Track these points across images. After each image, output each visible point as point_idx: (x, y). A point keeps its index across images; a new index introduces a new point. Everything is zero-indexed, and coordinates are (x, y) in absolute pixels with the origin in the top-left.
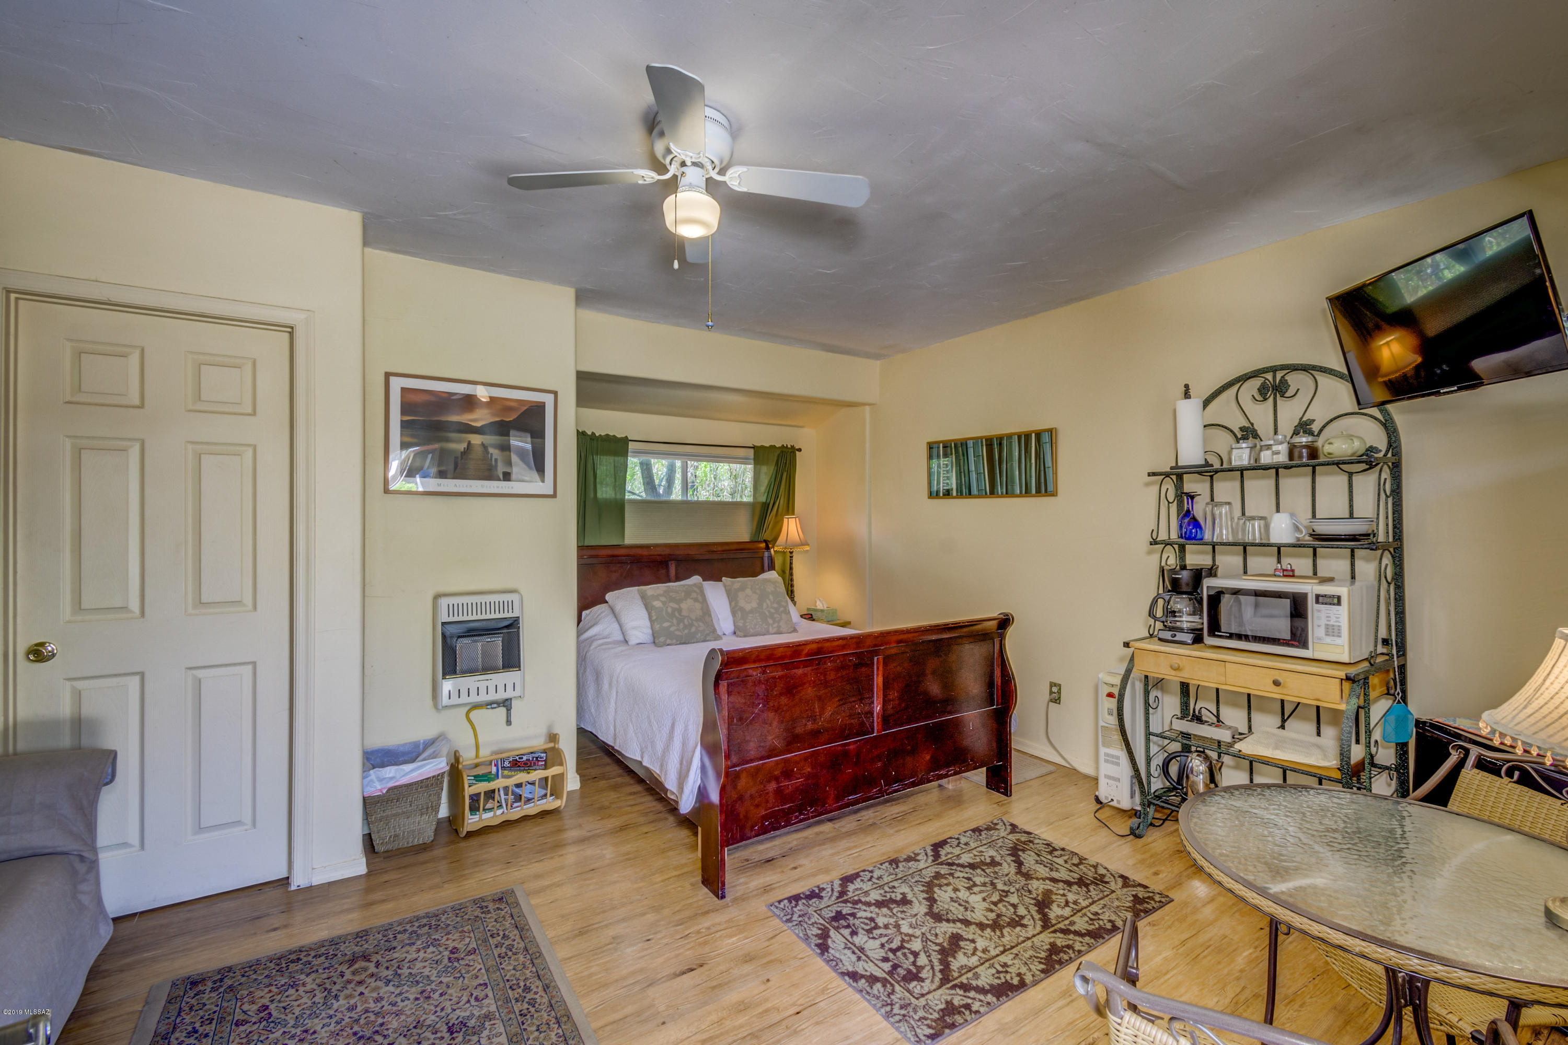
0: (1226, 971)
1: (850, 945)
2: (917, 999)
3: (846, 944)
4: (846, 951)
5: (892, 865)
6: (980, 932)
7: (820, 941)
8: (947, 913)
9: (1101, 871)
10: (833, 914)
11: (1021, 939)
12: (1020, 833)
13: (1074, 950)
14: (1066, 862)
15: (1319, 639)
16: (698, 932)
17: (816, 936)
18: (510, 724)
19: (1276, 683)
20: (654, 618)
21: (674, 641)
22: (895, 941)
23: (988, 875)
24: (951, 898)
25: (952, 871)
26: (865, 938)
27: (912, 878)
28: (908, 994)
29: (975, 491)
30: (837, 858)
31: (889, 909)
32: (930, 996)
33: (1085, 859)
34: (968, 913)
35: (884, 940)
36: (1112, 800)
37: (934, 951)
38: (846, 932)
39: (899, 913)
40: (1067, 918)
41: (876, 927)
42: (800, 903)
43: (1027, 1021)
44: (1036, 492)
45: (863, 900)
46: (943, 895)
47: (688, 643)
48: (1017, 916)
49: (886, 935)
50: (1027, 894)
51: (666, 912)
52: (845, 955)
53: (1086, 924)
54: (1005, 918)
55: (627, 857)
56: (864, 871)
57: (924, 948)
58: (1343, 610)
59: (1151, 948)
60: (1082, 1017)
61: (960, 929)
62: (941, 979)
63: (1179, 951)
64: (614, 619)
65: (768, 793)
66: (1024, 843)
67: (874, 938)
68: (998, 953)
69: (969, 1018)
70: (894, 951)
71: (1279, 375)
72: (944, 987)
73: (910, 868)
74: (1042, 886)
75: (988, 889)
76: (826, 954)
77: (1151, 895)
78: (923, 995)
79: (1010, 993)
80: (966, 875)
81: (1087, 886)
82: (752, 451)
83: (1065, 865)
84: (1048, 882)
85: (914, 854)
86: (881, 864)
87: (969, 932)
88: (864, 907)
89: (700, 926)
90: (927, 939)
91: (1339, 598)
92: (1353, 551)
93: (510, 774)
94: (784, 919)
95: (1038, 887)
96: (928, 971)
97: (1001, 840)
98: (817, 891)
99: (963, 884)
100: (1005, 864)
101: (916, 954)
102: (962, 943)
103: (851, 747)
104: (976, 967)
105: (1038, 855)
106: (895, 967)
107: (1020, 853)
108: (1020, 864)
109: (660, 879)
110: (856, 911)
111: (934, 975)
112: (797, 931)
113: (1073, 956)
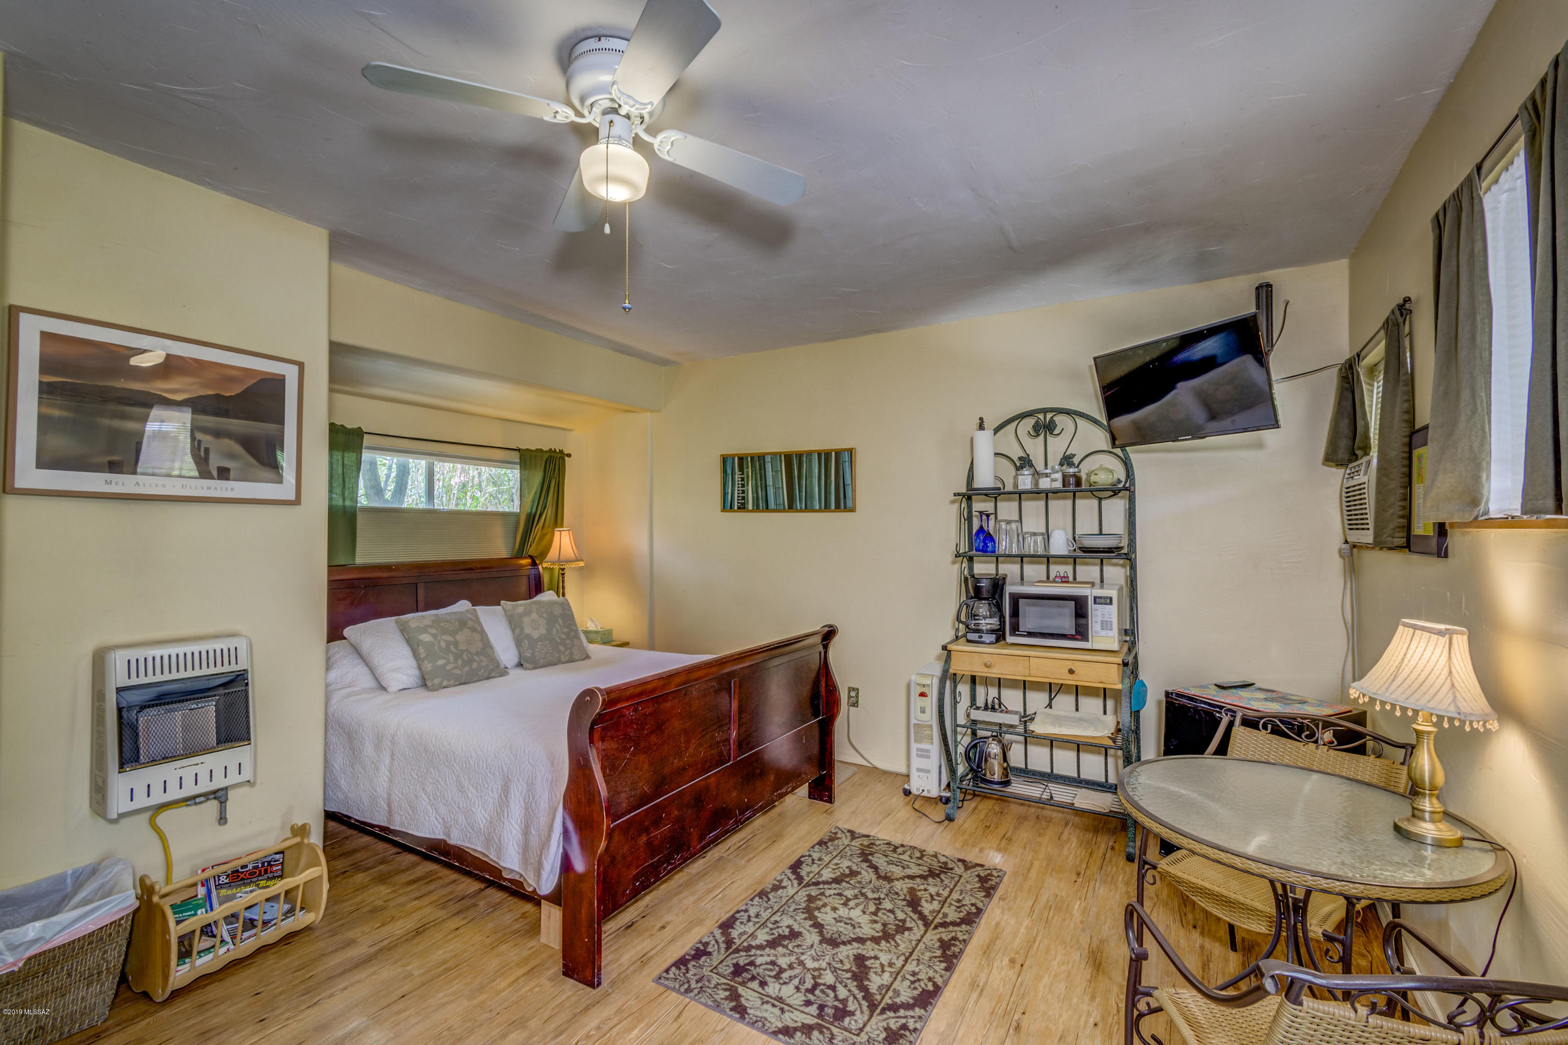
0: (1072, 926)
1: (766, 999)
2: (858, 1035)
3: (762, 999)
4: (766, 1006)
5: (762, 898)
6: (877, 947)
7: (733, 1004)
8: (840, 936)
9: (943, 859)
10: (732, 969)
11: (914, 943)
12: (860, 837)
13: (960, 941)
14: (911, 857)
15: (1096, 632)
16: (588, 1037)
17: (726, 999)
18: (226, 822)
19: (1071, 672)
20: (423, 655)
21: (452, 682)
22: (807, 980)
23: (854, 887)
24: (835, 919)
25: (822, 891)
26: (777, 986)
27: (789, 907)
28: (847, 1034)
29: (772, 505)
30: (702, 904)
31: (784, 946)
32: (868, 1029)
33: (924, 851)
34: (857, 930)
35: (796, 982)
36: (923, 790)
37: (848, 979)
38: (755, 985)
39: (796, 949)
40: (939, 912)
41: (782, 970)
42: (690, 966)
43: (959, 1023)
44: (836, 508)
45: (753, 943)
46: (826, 917)
47: (469, 683)
48: (900, 921)
49: (795, 977)
50: (896, 896)
51: (534, 1023)
52: (766, 1011)
53: (956, 913)
54: (891, 926)
55: (444, 967)
56: (738, 912)
57: (837, 979)
58: (1114, 608)
59: (1013, 921)
60: (997, 1004)
61: (858, 948)
62: (868, 1007)
63: (1034, 917)
64: (360, 660)
65: (638, 849)
66: (868, 846)
67: (785, 983)
68: (903, 963)
69: (912, 1039)
70: (811, 991)
71: (1049, 416)
72: (875, 1014)
73: (781, 897)
74: (904, 886)
75: (861, 900)
76: (746, 1016)
77: (989, 871)
78: (861, 1030)
79: (932, 1001)
80: (836, 892)
81: (938, 876)
82: (517, 453)
83: (912, 861)
84: (907, 880)
85: (778, 881)
86: (752, 900)
87: (869, 950)
88: (759, 952)
89: (588, 1028)
90: (835, 968)
91: (1111, 599)
92: (1102, 561)
93: (230, 892)
94: (682, 990)
95: (901, 886)
96: (853, 1002)
97: (848, 848)
98: (702, 948)
99: (837, 901)
100: (863, 872)
101: (833, 988)
102: (868, 963)
103: (712, 780)
104: (892, 983)
105: (886, 856)
106: (821, 1008)
107: (870, 857)
108: (876, 869)
109: (504, 984)
110: (753, 958)
111: (860, 1005)
112: (703, 1000)
113: (961, 946)
